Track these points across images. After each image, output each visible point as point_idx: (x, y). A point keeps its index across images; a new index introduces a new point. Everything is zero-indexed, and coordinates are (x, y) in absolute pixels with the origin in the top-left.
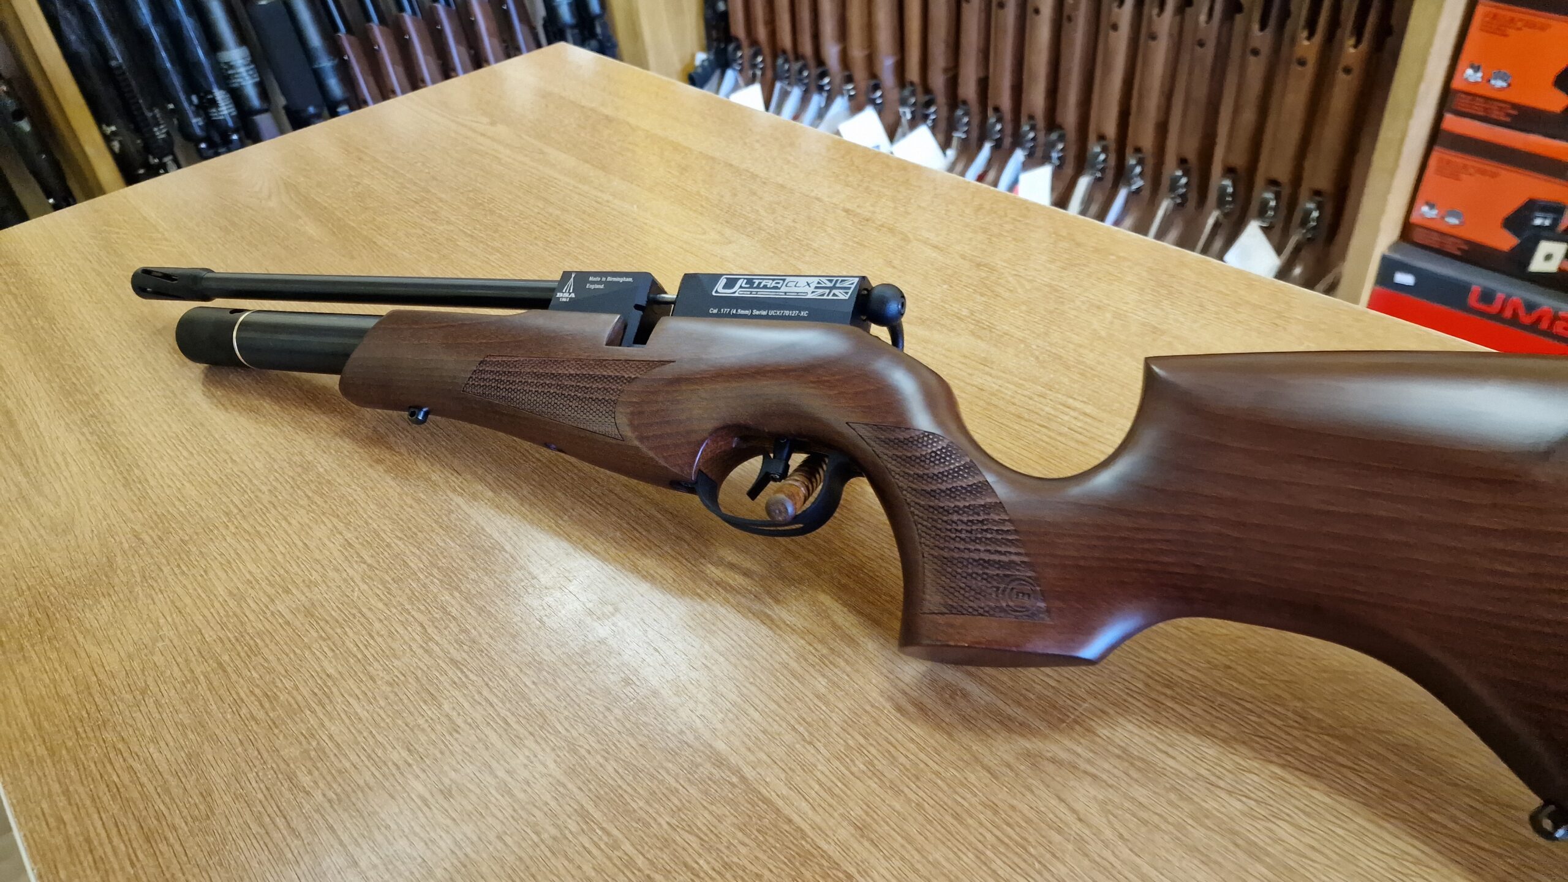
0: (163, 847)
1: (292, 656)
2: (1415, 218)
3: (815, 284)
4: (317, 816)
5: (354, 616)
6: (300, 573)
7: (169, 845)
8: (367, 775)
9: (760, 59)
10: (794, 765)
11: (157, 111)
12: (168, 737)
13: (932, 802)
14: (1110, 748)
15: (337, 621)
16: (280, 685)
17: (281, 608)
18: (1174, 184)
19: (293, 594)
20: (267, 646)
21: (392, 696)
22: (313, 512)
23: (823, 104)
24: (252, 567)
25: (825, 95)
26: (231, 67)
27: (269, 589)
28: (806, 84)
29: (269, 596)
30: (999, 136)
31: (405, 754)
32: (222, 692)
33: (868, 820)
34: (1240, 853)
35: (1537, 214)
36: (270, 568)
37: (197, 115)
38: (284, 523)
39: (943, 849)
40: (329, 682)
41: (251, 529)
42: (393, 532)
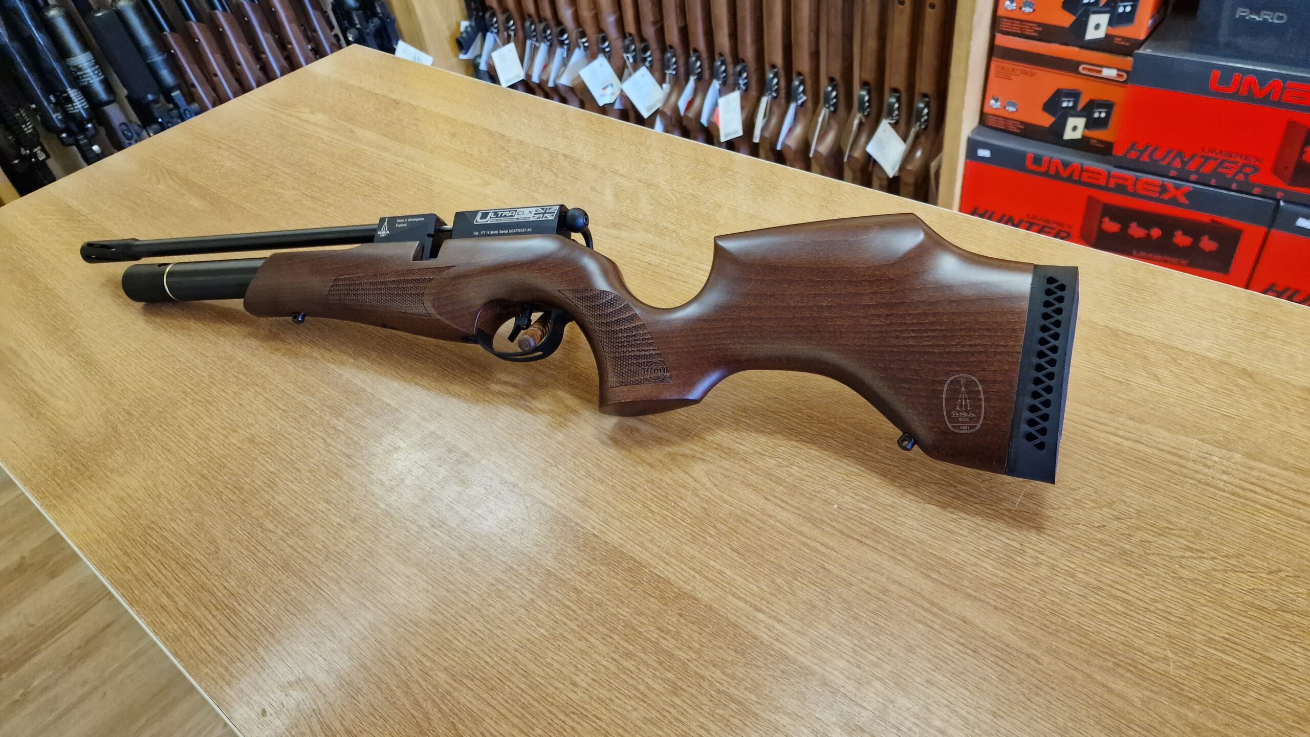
0: (194, 570)
1: (246, 465)
2: (987, 109)
3: (534, 212)
4: (281, 542)
5: (280, 439)
6: (241, 420)
8: (306, 519)
9: (511, 23)
11: (22, 111)
12: (181, 517)
14: (711, 444)
15: (270, 443)
16: (243, 481)
17: (233, 441)
18: (827, 99)
19: (238, 432)
20: (229, 461)
21: (312, 477)
22: (241, 384)
23: (565, 55)
24: (209, 421)
25: (565, 47)
26: (80, 69)
27: (222, 431)
28: (550, 40)
29: (224, 435)
30: (699, 71)
31: (326, 505)
32: (208, 489)
33: (586, 497)
35: (1064, 99)
36: (220, 420)
37: (56, 111)
38: (223, 394)
39: (626, 504)
40: (273, 476)
41: (203, 400)
42: (294, 389)
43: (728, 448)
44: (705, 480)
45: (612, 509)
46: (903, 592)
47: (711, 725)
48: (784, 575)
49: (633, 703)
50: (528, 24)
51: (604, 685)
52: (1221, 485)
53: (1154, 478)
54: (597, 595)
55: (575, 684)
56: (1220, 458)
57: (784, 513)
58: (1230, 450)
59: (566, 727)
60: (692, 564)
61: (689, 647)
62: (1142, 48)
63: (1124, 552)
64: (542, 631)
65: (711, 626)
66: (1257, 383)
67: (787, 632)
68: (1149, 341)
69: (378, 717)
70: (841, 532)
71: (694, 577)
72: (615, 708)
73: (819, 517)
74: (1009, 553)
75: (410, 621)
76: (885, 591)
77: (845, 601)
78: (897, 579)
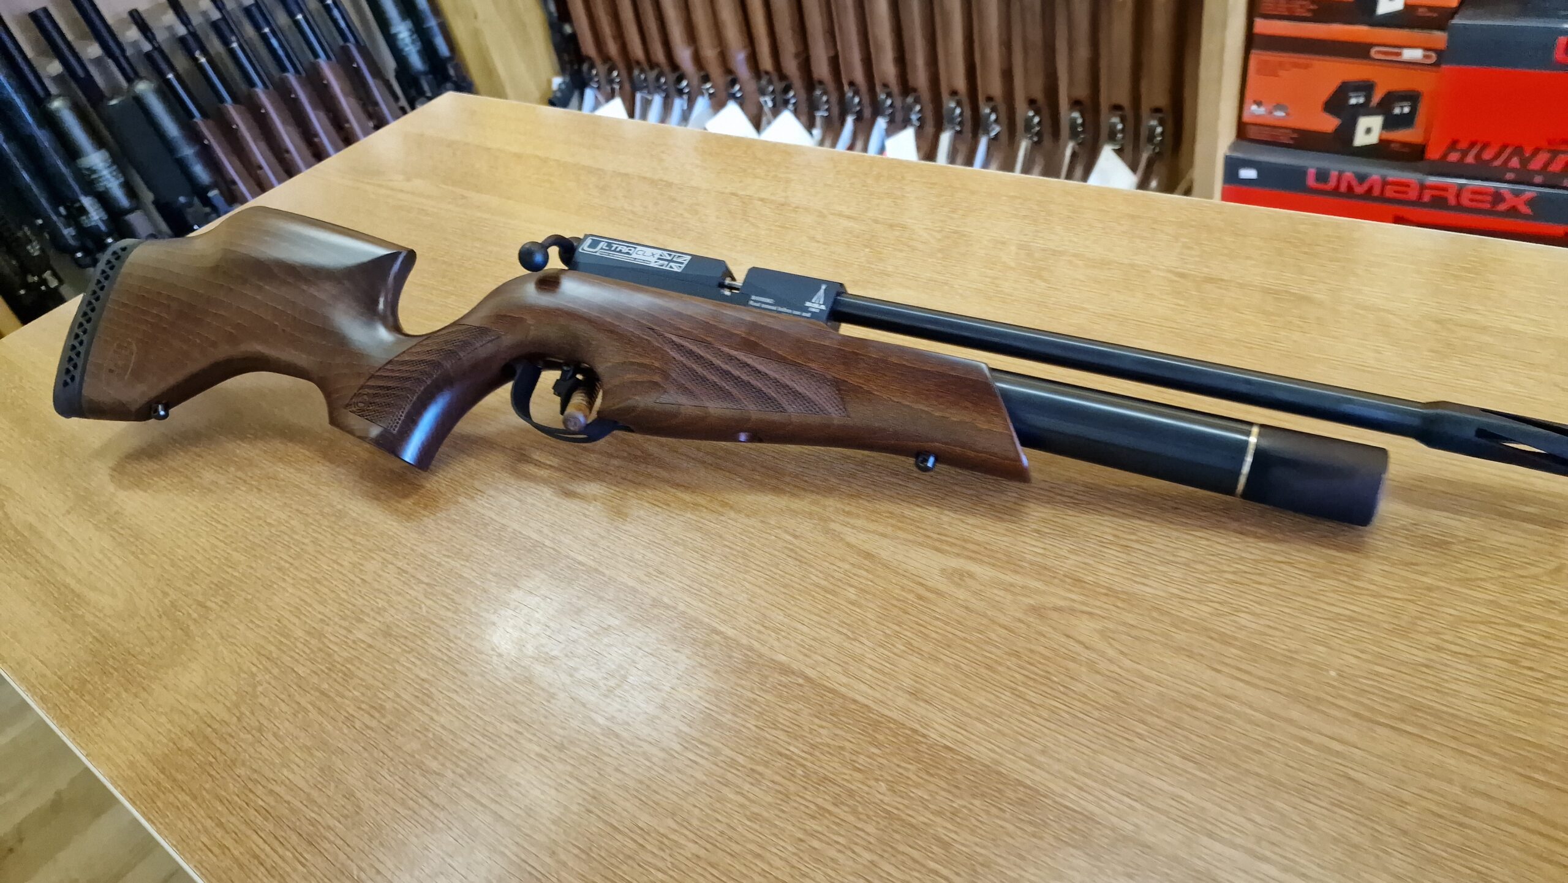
1: (385, 671)
2: (1246, 118)
4: (454, 790)
5: (429, 628)
6: (366, 603)
7: (330, 842)
8: (487, 750)
9: (615, 73)
10: (846, 659)
11: (26, 229)
12: (297, 759)
13: (965, 661)
14: (1098, 589)
15: (415, 635)
16: (383, 697)
17: (361, 636)
18: (1028, 126)
19: (366, 622)
20: (359, 668)
22: (360, 551)
23: (685, 107)
24: (321, 608)
25: (685, 97)
26: (94, 171)
27: (343, 623)
28: (665, 91)
29: (345, 628)
30: (858, 108)
31: (514, 726)
32: (332, 713)
33: (917, 685)
34: (1213, 643)
35: (1351, 94)
36: (337, 605)
37: (68, 225)
38: (335, 566)
39: (984, 693)
40: (427, 685)
41: (309, 578)
42: (438, 551)
43: (1124, 592)
44: (1102, 645)
45: (964, 703)
46: (1498, 810)
48: (1285, 795)
50: (636, 72)
54: (978, 849)
57: (1250, 691)
60: (1122, 786)
62: (1456, 16)
70: (1357, 715)
71: (1131, 807)
73: (1311, 692)
77: (1405, 833)
78: (1481, 787)
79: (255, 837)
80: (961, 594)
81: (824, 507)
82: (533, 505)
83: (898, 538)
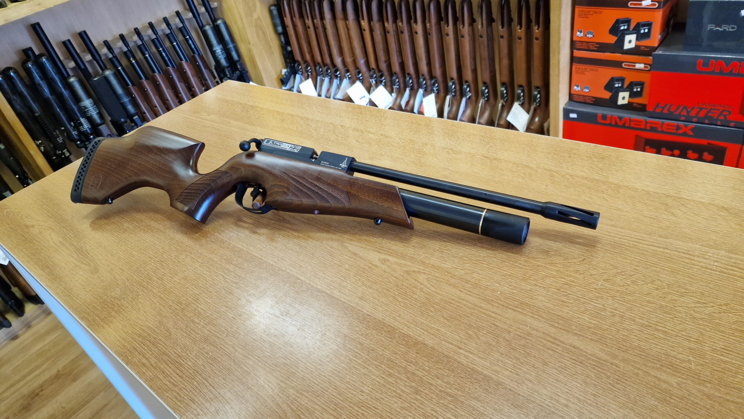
1: (183, 291)
2: (573, 92)
4: (203, 328)
5: (200, 277)
6: (179, 269)
7: (160, 344)
8: (216, 316)
9: (309, 68)
10: (341, 288)
11: (57, 131)
13: (380, 288)
14: (429, 265)
15: (195, 279)
16: (182, 299)
17: (176, 279)
18: (483, 94)
19: (178, 275)
20: (175, 290)
21: (217, 295)
22: (178, 251)
23: (338, 83)
24: (163, 270)
25: (339, 78)
26: (86, 108)
27: (170, 275)
28: (330, 76)
30: (411, 85)
31: (225, 309)
32: (164, 304)
33: (363, 296)
34: (463, 283)
35: (616, 82)
36: (168, 269)
37: (74, 130)
38: (169, 257)
39: (384, 298)
40: (197, 296)
42: (206, 252)
43: (438, 266)
44: (426, 283)
45: (377, 301)
46: (539, 334)
47: (438, 409)
48: (473, 329)
49: (394, 399)
50: (318, 68)
51: (378, 391)
52: (714, 268)
53: (676, 267)
54: (372, 346)
55: (362, 391)
56: (712, 254)
57: (471, 298)
58: (718, 250)
59: (359, 414)
60: (422, 327)
61: (423, 369)
62: (656, 51)
63: (662, 306)
64: (344, 365)
65: (434, 358)
66: (730, 213)
67: (476, 359)
68: (668, 196)
69: (258, 414)
70: (503, 305)
71: (423, 333)
72: (385, 403)
73: (490, 298)
74: (597, 311)
75: (273, 364)
76: (529, 334)
77: (507, 341)
78: (535, 328)
79: (135, 342)
80: (383, 267)
81: (343, 238)
82: (241, 236)
83: (366, 248)
